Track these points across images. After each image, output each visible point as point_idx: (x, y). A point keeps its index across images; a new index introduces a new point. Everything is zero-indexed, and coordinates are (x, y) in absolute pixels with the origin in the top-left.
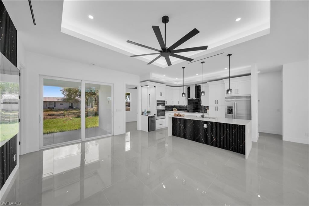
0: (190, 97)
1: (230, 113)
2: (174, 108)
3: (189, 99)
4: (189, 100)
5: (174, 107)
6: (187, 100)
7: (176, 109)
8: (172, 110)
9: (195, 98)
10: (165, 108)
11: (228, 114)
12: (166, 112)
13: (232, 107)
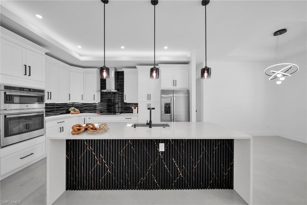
0: (105, 89)
1: (168, 113)
2: (73, 108)
3: (103, 91)
4: (102, 94)
5: (73, 105)
6: (100, 93)
7: (76, 110)
8: (69, 112)
9: (115, 90)
10: (44, 110)
11: (165, 113)
12: (46, 118)
13: (170, 104)
